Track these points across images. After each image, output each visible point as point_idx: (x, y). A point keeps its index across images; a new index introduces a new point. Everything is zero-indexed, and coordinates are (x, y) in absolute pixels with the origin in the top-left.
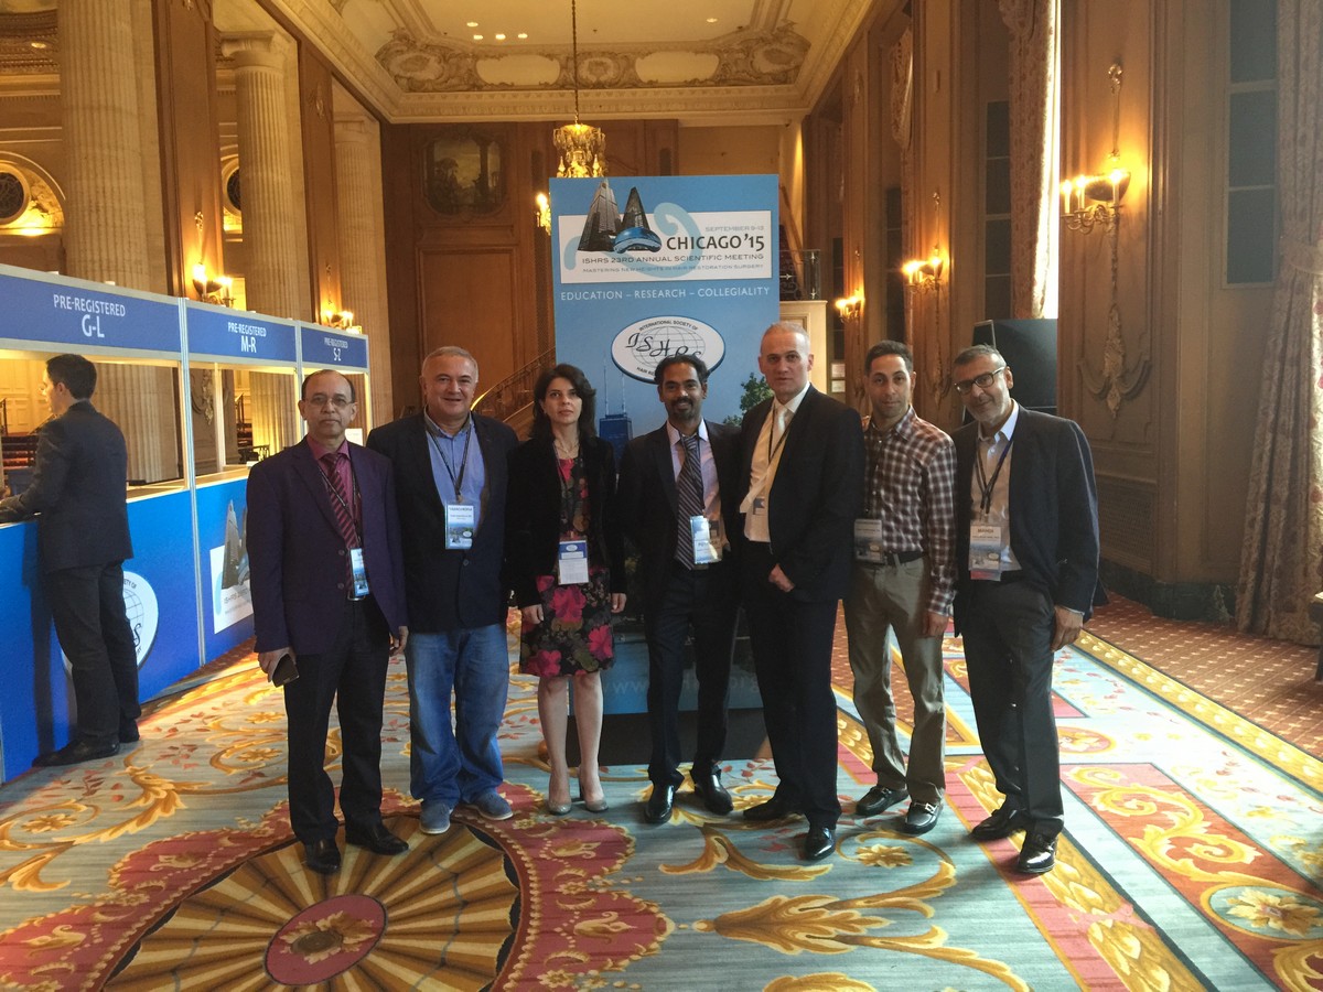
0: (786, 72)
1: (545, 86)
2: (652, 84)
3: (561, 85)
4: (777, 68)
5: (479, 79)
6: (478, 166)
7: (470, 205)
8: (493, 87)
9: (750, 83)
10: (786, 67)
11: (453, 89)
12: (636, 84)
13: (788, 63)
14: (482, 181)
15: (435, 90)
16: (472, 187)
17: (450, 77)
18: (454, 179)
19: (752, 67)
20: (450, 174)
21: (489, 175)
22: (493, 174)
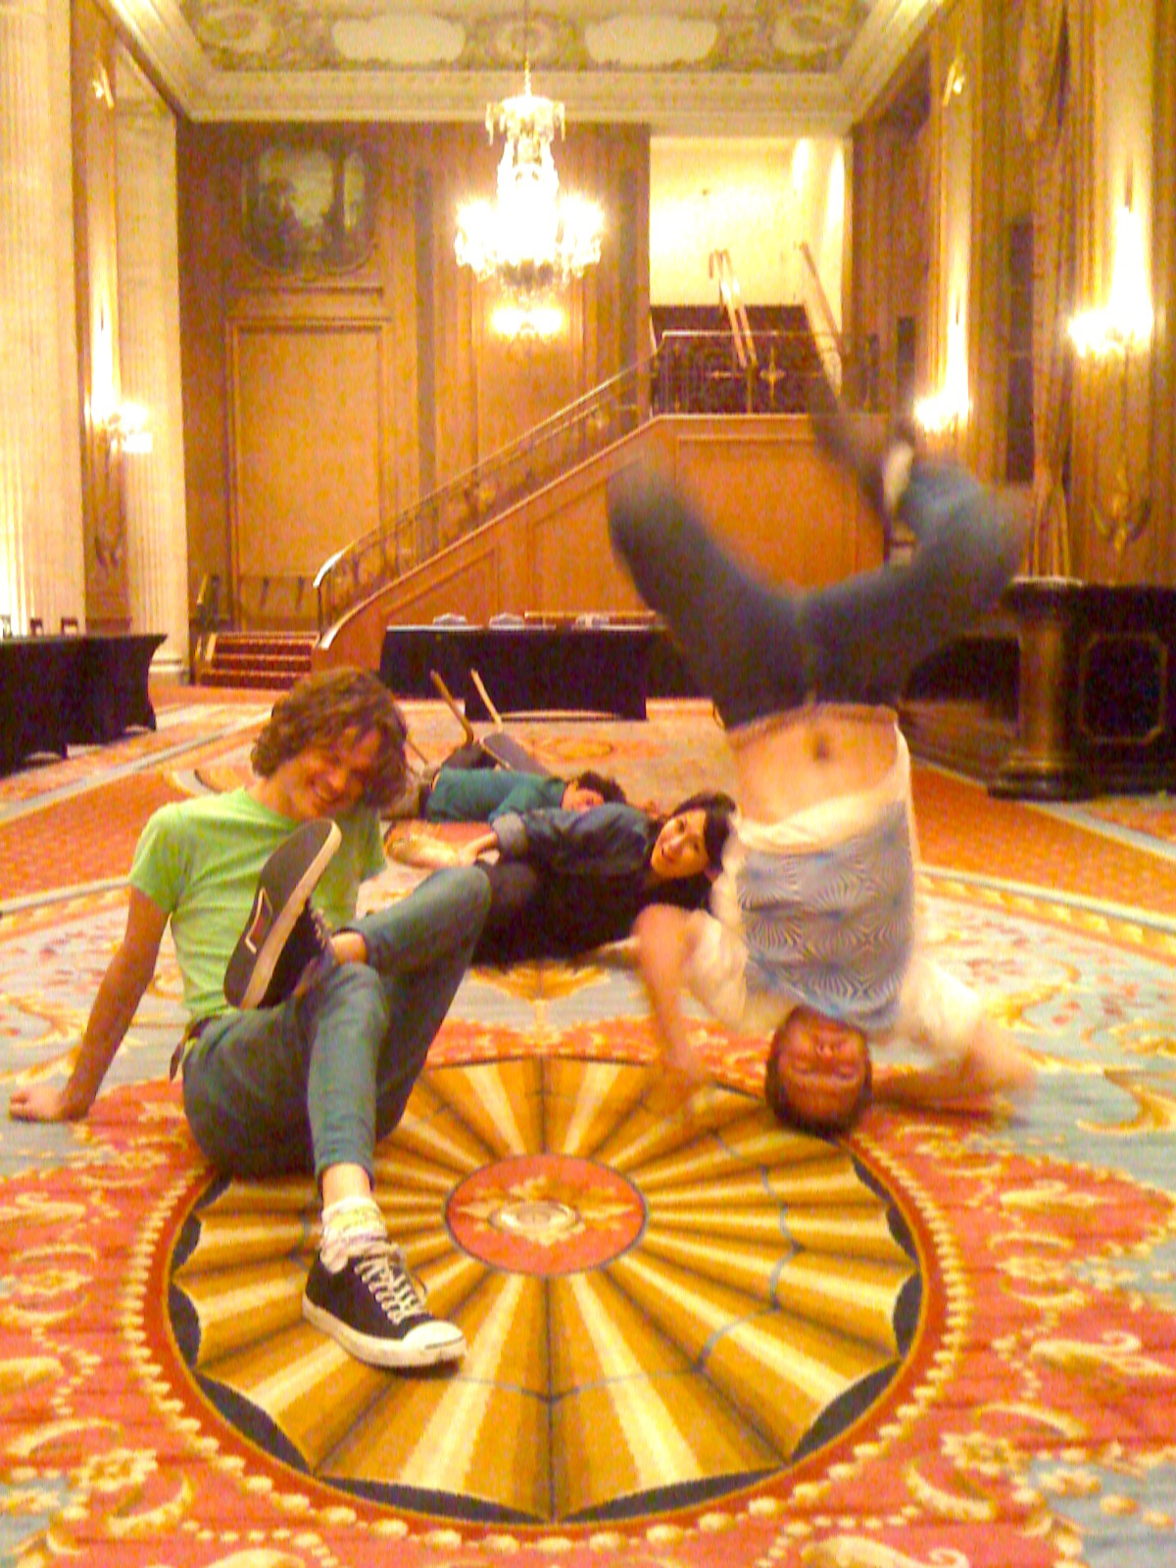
0: (824, 55)
1: (441, 65)
2: (611, 66)
3: (467, 64)
4: (810, 47)
5: (335, 52)
6: (329, 190)
7: (314, 254)
8: (355, 65)
9: (768, 69)
10: (822, 46)
11: (293, 66)
12: (585, 65)
13: (826, 39)
14: (333, 218)
15: (264, 68)
16: (317, 225)
17: (290, 49)
18: (289, 212)
19: (771, 44)
20: (282, 202)
21: (347, 207)
22: (354, 204)
